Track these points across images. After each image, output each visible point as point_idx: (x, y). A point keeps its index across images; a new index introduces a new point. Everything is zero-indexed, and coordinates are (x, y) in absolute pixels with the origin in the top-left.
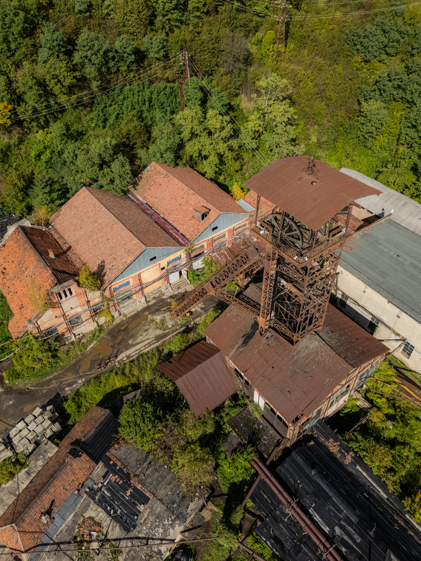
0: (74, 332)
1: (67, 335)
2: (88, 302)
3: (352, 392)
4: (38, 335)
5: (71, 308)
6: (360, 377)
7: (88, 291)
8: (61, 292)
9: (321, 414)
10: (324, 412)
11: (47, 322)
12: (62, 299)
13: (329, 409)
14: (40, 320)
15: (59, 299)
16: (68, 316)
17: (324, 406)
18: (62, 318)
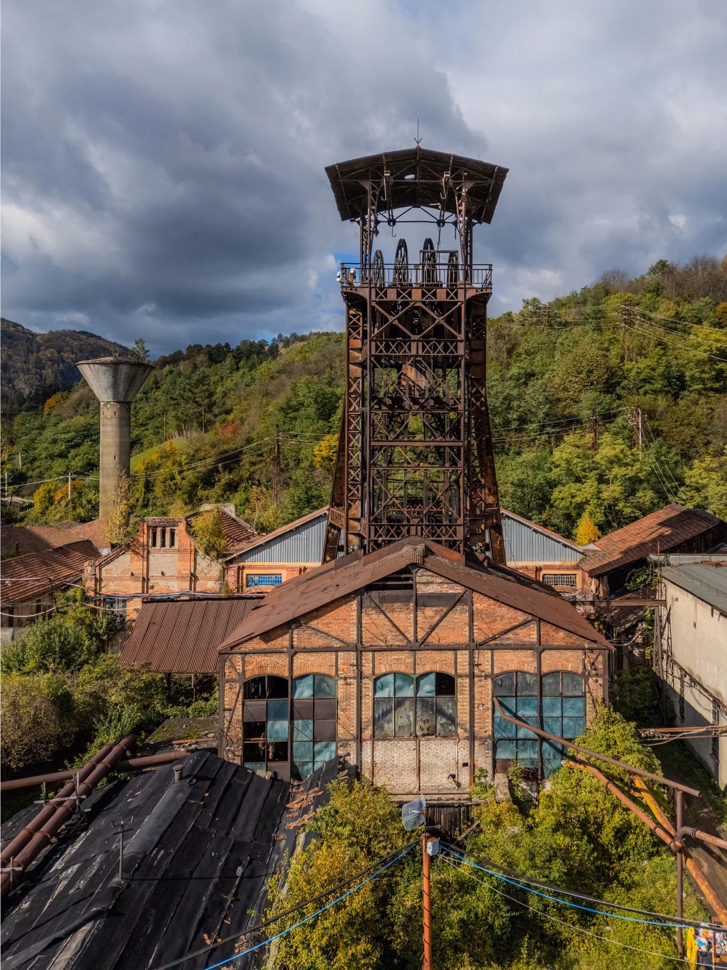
2: (193, 577)
3: (483, 760)
4: (92, 594)
5: (163, 574)
6: (494, 683)
7: (201, 553)
8: (159, 530)
9: (340, 731)
10: (354, 731)
11: (115, 579)
12: (154, 544)
13: (380, 745)
14: (107, 567)
15: (150, 541)
16: (153, 587)
17: (341, 682)
18: (140, 584)
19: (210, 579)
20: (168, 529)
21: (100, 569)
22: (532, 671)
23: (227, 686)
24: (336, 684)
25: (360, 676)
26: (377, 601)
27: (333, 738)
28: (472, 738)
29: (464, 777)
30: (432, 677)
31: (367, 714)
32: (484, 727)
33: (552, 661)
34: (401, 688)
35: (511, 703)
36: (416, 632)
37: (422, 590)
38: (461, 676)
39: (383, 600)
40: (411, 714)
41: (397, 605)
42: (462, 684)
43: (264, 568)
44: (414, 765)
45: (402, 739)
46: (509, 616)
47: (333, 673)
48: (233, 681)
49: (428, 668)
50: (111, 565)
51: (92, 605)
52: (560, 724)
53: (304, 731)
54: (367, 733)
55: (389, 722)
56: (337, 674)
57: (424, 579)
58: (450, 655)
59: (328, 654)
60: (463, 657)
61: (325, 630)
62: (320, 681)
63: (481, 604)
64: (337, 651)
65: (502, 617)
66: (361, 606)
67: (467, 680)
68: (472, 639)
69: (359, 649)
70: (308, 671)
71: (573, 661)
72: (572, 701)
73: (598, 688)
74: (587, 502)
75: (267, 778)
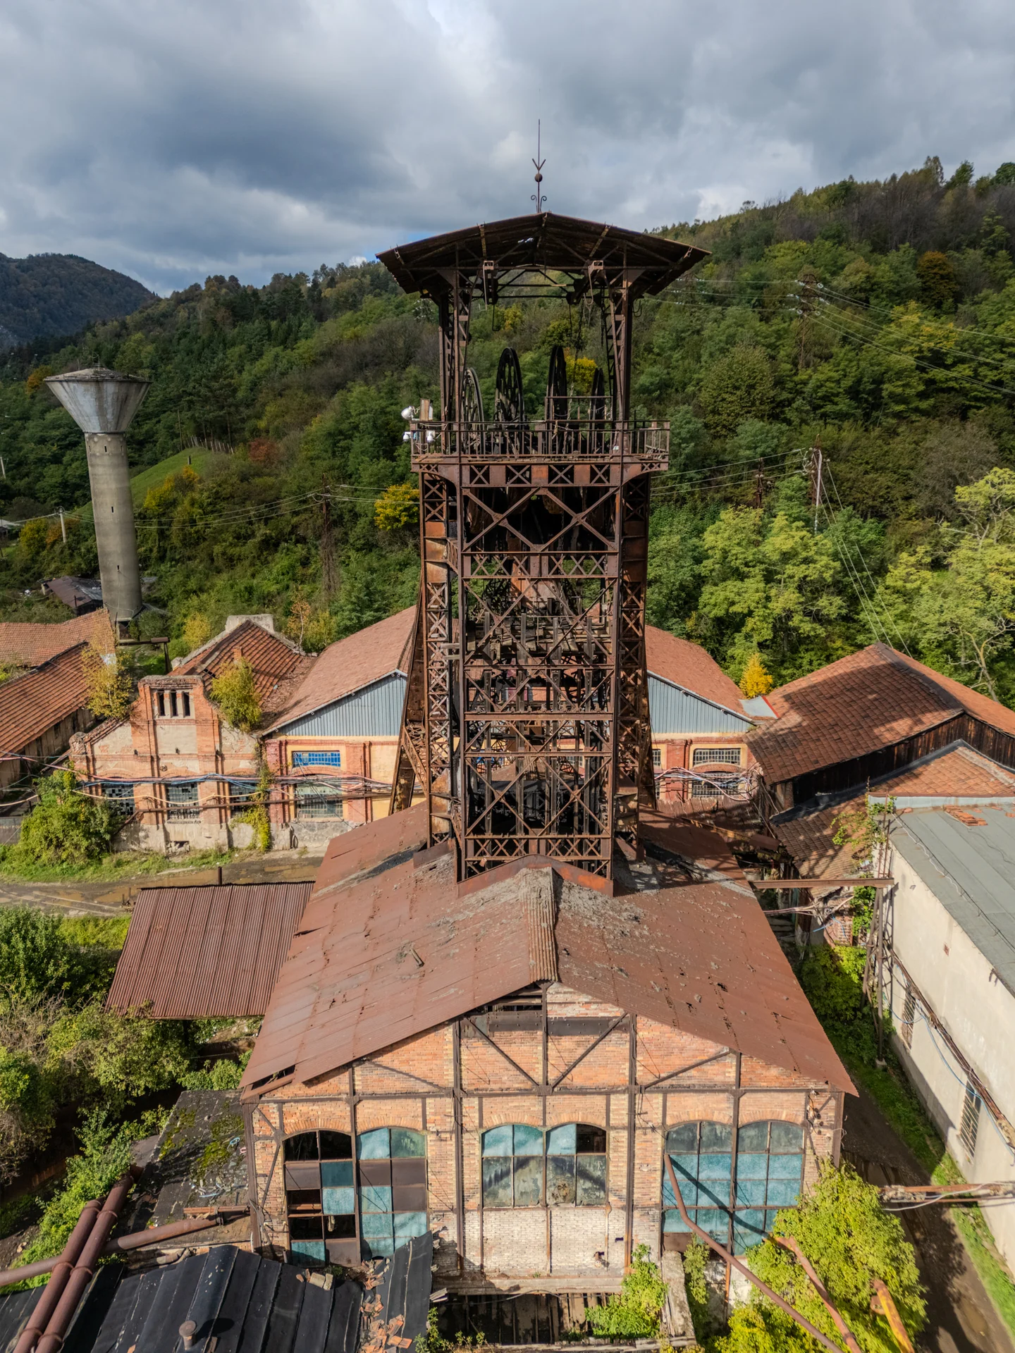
0: (169, 827)
1: (147, 823)
2: (219, 755)
3: (646, 1234)
4: (85, 779)
5: (177, 751)
6: (667, 1138)
7: (226, 724)
8: (167, 693)
9: (432, 1200)
10: (453, 1199)
11: (114, 758)
12: (162, 713)
13: (491, 1217)
14: (101, 743)
15: (156, 708)
16: (165, 768)
17: (431, 1137)
18: (148, 766)
19: (243, 757)
20: (179, 693)
21: (92, 746)
22: (725, 1121)
23: (258, 1145)
24: (424, 1137)
25: (460, 1129)
26: (485, 1030)
27: (423, 1206)
28: (630, 1207)
29: (617, 1256)
30: (572, 1130)
31: (473, 1178)
32: (649, 1190)
33: (753, 1108)
34: (523, 1144)
35: (690, 1162)
36: (546, 1071)
37: (555, 1012)
38: (615, 1128)
39: (494, 1027)
40: (539, 1177)
41: (516, 1034)
42: (617, 1140)
43: (315, 743)
44: (544, 1240)
45: (526, 1208)
46: (691, 1046)
47: (419, 1126)
48: (266, 1138)
49: (565, 1119)
50: (106, 741)
51: (85, 793)
52: (763, 1188)
53: (378, 1198)
54: (474, 1201)
55: (506, 1186)
56: (425, 1128)
57: (560, 998)
58: (600, 1101)
59: (410, 1101)
60: (620, 1103)
61: (404, 1069)
62: (397, 1138)
63: (648, 1030)
64: (423, 1097)
65: (682, 1050)
66: (459, 1036)
67: (625, 1134)
68: (633, 1079)
69: (457, 1093)
70: (381, 1123)
71: (789, 1108)
72: (784, 1159)
73: (825, 1141)
74: (750, 613)
75: (326, 1288)
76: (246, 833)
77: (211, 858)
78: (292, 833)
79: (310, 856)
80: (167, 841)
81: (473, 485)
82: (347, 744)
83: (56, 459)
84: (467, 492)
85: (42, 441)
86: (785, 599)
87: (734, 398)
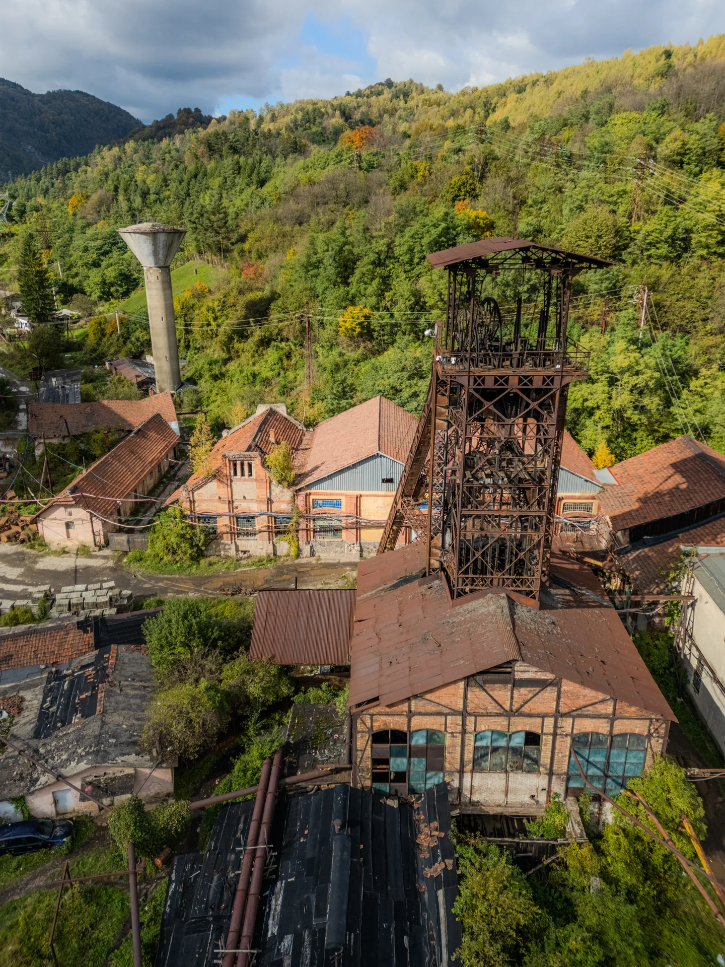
0: (238, 542)
1: (226, 540)
2: (270, 501)
3: (558, 787)
4: (189, 513)
5: (244, 497)
6: (573, 740)
7: (274, 482)
8: (238, 463)
9: (447, 765)
10: (458, 766)
11: (206, 500)
12: (235, 474)
13: (477, 776)
14: (198, 491)
15: (232, 472)
16: (237, 508)
17: (448, 735)
18: (227, 506)
19: (283, 502)
20: (246, 463)
21: (193, 493)
22: (605, 733)
23: (359, 735)
24: (445, 735)
25: (464, 732)
26: (481, 683)
27: (442, 769)
28: (551, 774)
29: (542, 798)
30: (523, 734)
31: (469, 756)
32: (562, 766)
33: (620, 727)
34: (496, 740)
35: (585, 753)
36: (511, 704)
37: (518, 675)
38: (546, 734)
39: (485, 682)
40: (504, 757)
41: (497, 685)
42: (546, 741)
43: (327, 494)
44: (504, 788)
45: (496, 772)
46: (590, 694)
47: (443, 729)
48: (363, 732)
49: (520, 728)
50: (201, 490)
51: (188, 521)
52: (622, 767)
53: (418, 765)
54: (469, 767)
55: (485, 761)
56: (446, 730)
57: (522, 669)
58: (539, 720)
59: (439, 717)
60: (549, 722)
61: (437, 701)
62: (431, 734)
63: (567, 686)
64: (446, 715)
65: (585, 696)
66: (467, 685)
67: (551, 737)
68: (557, 710)
69: (464, 714)
70: (423, 727)
71: (640, 727)
72: (635, 753)
73: (657, 745)
74: (598, 408)
75: (396, 806)
76: (284, 547)
77: (264, 562)
78: (312, 547)
79: (323, 562)
80: (237, 550)
81: (475, 387)
82: (346, 496)
83: (96, 264)
84: (472, 391)
85: (86, 250)
86: (622, 398)
87: (586, 245)
